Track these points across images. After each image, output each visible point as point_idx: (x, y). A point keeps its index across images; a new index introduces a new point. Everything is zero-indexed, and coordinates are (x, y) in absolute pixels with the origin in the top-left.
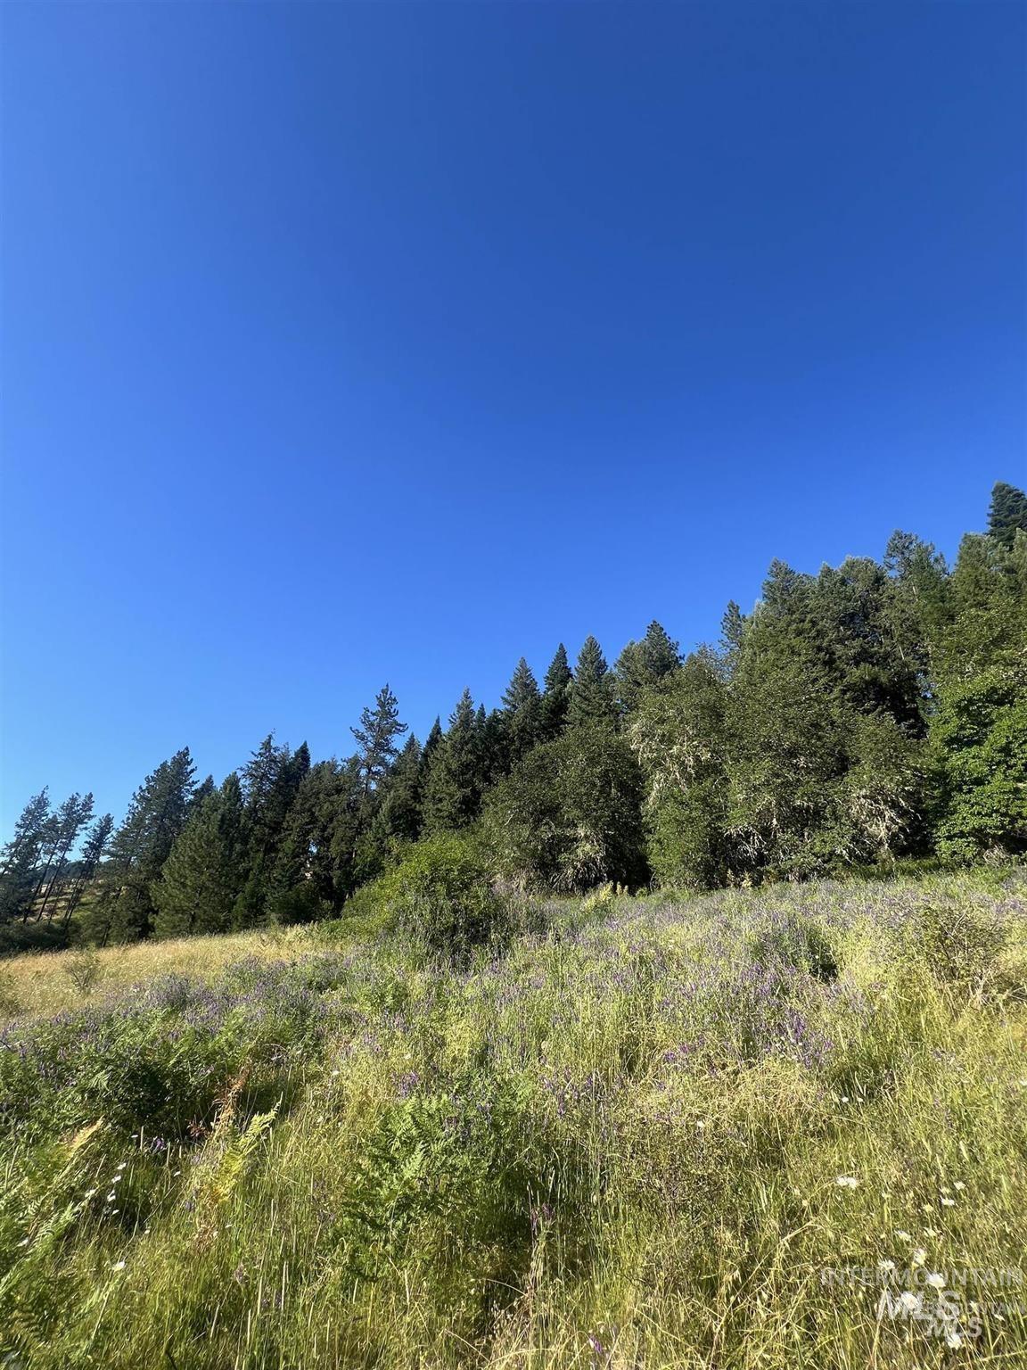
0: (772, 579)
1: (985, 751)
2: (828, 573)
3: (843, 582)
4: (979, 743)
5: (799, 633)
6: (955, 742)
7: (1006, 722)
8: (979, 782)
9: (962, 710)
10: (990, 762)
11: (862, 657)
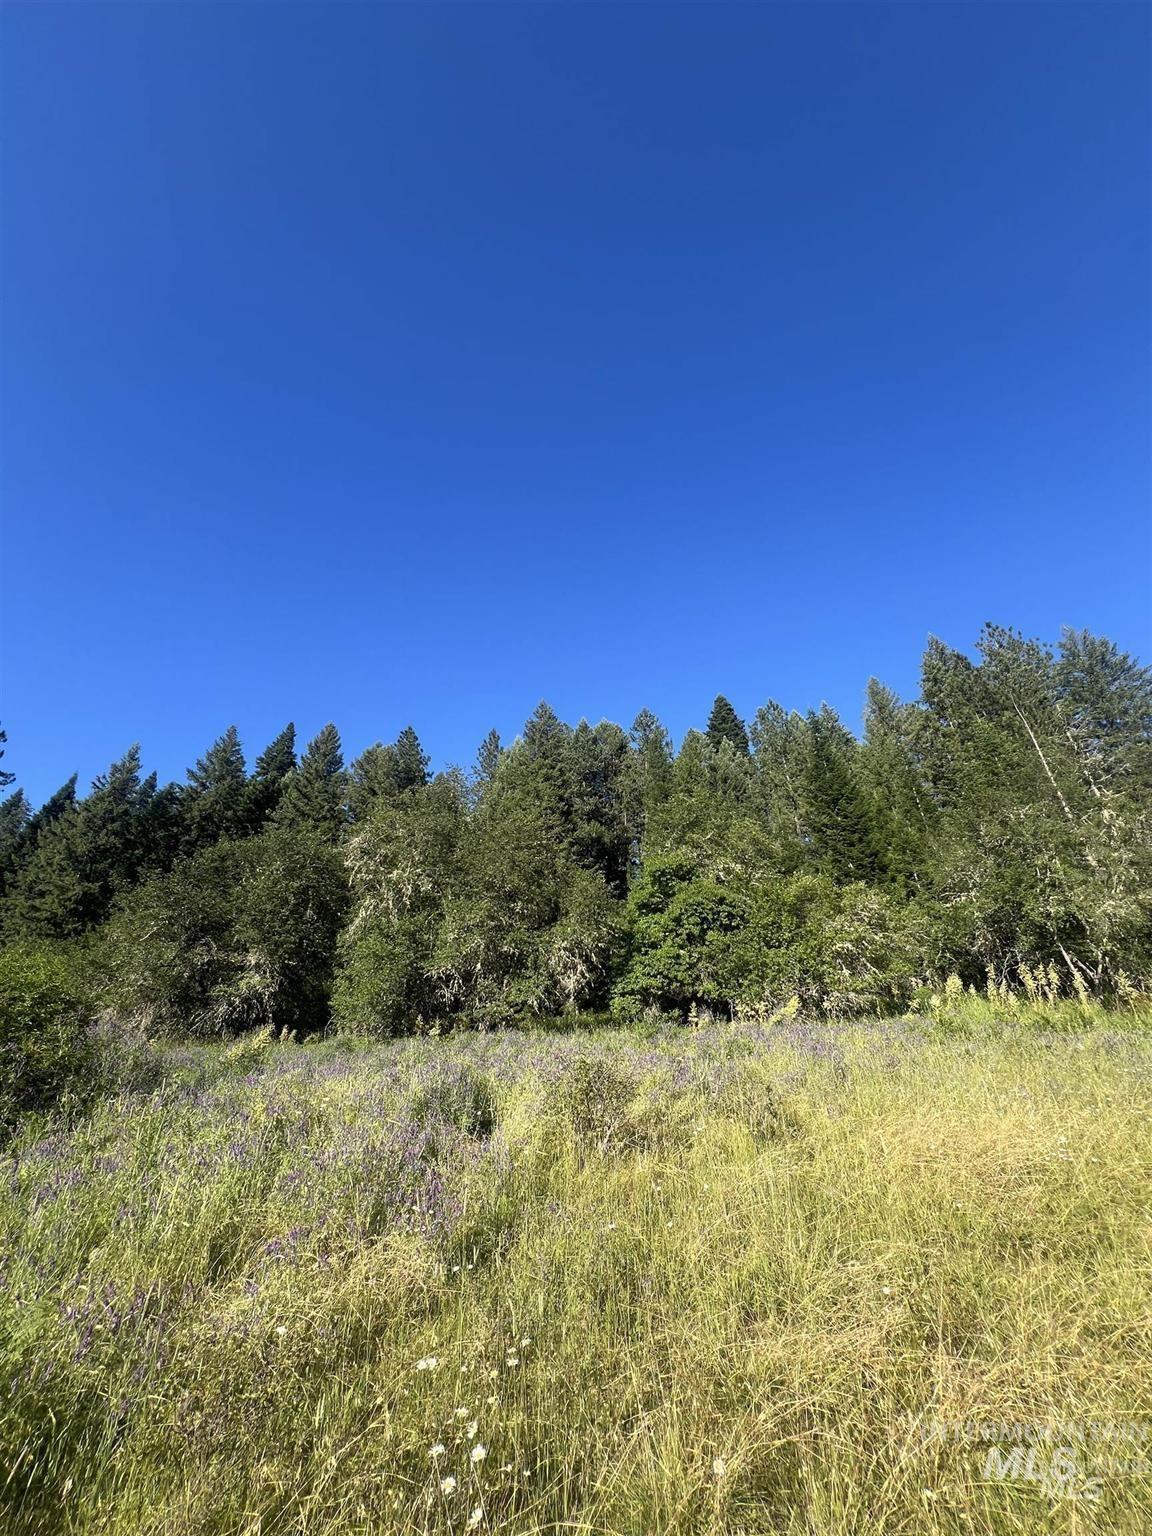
0: (535, 720)
1: (663, 918)
2: (585, 728)
3: (595, 741)
4: (662, 911)
5: (547, 778)
6: (646, 908)
7: (682, 896)
8: (654, 946)
9: (656, 880)
10: (666, 930)
11: (595, 815)
